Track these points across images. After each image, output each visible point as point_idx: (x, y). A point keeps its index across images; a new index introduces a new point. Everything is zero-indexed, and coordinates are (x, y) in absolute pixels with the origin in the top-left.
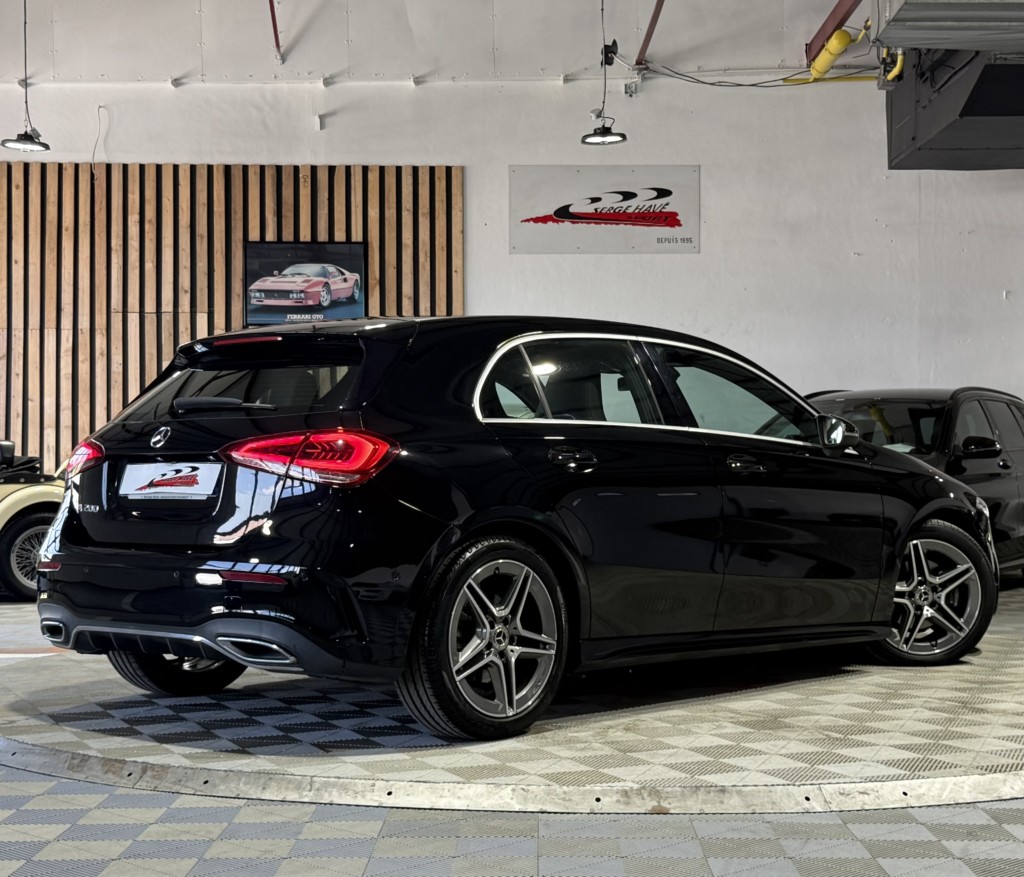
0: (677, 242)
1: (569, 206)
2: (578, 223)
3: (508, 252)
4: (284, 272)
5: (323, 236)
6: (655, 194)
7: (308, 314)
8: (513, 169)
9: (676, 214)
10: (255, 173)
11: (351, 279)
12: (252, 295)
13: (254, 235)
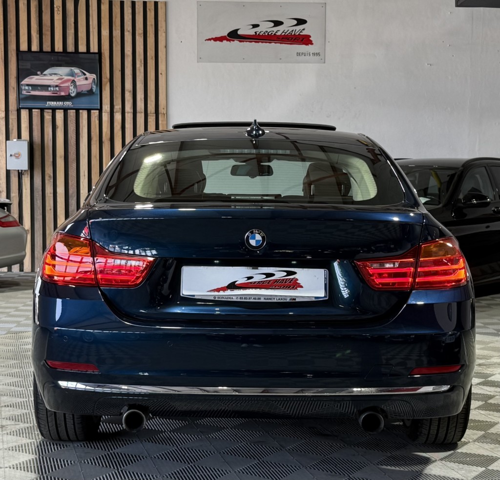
0: (310, 55)
1: (238, 29)
2: (243, 41)
3: (196, 61)
4: (45, 73)
5: (71, 48)
6: (295, 22)
7: (61, 101)
8: (199, 5)
9: (309, 36)
10: (24, 4)
11: (90, 78)
12: (23, 88)
13: (24, 47)
